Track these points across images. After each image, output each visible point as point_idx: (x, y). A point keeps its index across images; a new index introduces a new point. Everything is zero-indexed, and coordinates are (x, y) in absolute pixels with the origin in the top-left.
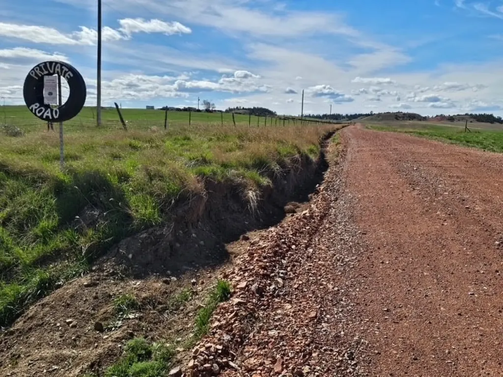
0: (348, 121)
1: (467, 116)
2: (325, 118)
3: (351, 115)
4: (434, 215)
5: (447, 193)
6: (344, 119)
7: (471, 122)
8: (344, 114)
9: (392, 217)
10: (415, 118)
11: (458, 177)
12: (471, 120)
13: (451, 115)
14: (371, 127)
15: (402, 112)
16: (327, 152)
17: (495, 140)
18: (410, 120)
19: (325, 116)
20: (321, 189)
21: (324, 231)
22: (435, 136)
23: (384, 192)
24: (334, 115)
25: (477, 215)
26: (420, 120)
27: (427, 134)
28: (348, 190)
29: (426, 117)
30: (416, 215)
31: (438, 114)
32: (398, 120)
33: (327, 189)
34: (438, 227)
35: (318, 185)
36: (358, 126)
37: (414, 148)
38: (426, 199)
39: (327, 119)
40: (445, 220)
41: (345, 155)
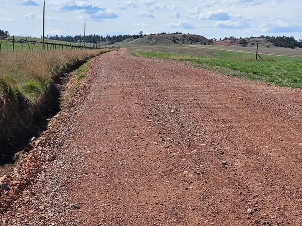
0: (109, 44)
1: (262, 39)
2: (79, 41)
3: (114, 37)
4: (179, 175)
5: (204, 144)
6: (104, 42)
7: (268, 47)
8: (105, 36)
9: (122, 181)
10: (198, 41)
11: (224, 121)
12: (268, 44)
13: (244, 37)
14: (139, 53)
15: (181, 33)
16: (64, 90)
17: (289, 70)
18: (191, 43)
19: (78, 38)
20: (36, 144)
21: (20, 207)
22: (217, 65)
23: (124, 145)
24: (90, 37)
25: (234, 173)
26: (205, 44)
27: (207, 62)
28: (74, 144)
29: (212, 40)
30: (156, 177)
31: (227, 37)
32: (176, 43)
33: (44, 143)
34: (180, 192)
35: (34, 138)
36: (123, 51)
37: (181, 82)
38: (174, 154)
39: (81, 42)
40: (191, 183)
41: (86, 93)
